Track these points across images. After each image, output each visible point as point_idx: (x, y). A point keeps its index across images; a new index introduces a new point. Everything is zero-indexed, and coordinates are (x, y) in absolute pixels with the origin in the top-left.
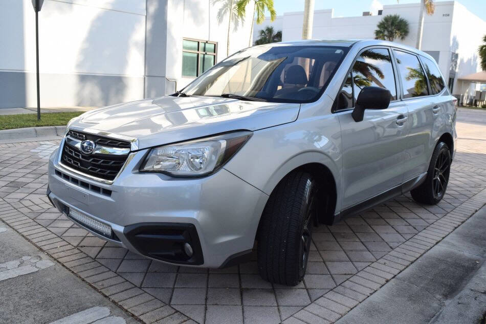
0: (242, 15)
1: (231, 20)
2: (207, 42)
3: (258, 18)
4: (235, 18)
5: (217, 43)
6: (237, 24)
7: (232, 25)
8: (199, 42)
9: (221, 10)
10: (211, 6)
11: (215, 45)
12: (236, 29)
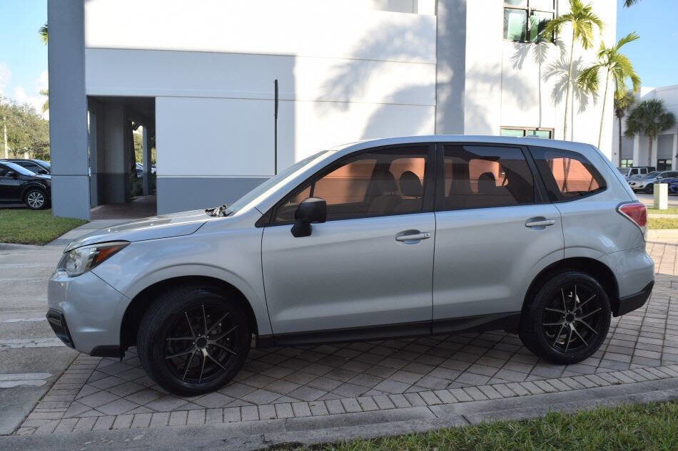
0: (593, 89)
1: (575, 97)
2: (537, 129)
3: (617, 90)
4: (582, 94)
5: (554, 129)
6: (584, 101)
7: (577, 104)
8: (525, 131)
9: (558, 86)
10: (542, 82)
11: (550, 132)
12: (582, 108)
